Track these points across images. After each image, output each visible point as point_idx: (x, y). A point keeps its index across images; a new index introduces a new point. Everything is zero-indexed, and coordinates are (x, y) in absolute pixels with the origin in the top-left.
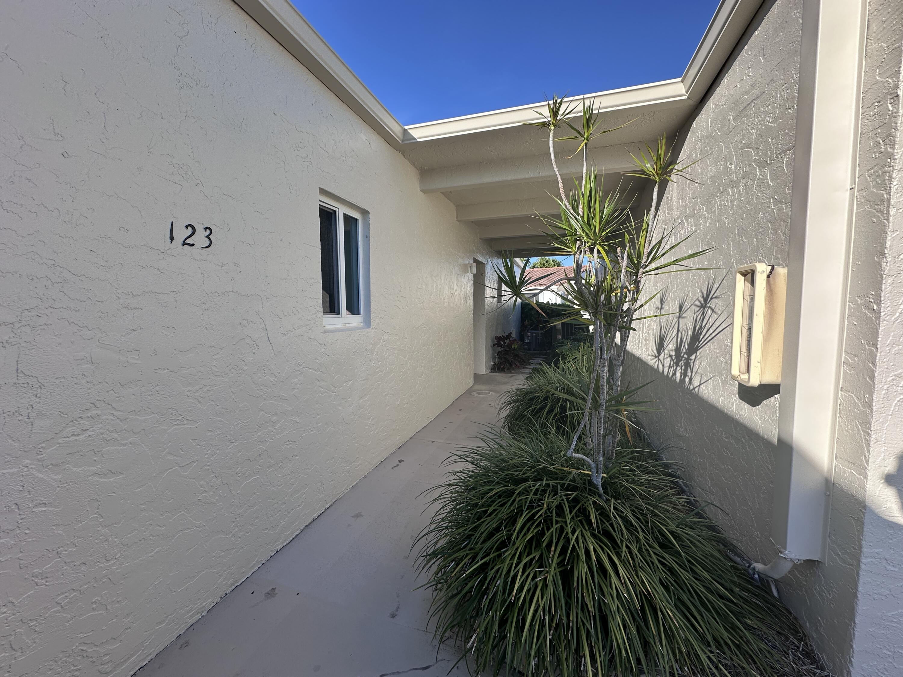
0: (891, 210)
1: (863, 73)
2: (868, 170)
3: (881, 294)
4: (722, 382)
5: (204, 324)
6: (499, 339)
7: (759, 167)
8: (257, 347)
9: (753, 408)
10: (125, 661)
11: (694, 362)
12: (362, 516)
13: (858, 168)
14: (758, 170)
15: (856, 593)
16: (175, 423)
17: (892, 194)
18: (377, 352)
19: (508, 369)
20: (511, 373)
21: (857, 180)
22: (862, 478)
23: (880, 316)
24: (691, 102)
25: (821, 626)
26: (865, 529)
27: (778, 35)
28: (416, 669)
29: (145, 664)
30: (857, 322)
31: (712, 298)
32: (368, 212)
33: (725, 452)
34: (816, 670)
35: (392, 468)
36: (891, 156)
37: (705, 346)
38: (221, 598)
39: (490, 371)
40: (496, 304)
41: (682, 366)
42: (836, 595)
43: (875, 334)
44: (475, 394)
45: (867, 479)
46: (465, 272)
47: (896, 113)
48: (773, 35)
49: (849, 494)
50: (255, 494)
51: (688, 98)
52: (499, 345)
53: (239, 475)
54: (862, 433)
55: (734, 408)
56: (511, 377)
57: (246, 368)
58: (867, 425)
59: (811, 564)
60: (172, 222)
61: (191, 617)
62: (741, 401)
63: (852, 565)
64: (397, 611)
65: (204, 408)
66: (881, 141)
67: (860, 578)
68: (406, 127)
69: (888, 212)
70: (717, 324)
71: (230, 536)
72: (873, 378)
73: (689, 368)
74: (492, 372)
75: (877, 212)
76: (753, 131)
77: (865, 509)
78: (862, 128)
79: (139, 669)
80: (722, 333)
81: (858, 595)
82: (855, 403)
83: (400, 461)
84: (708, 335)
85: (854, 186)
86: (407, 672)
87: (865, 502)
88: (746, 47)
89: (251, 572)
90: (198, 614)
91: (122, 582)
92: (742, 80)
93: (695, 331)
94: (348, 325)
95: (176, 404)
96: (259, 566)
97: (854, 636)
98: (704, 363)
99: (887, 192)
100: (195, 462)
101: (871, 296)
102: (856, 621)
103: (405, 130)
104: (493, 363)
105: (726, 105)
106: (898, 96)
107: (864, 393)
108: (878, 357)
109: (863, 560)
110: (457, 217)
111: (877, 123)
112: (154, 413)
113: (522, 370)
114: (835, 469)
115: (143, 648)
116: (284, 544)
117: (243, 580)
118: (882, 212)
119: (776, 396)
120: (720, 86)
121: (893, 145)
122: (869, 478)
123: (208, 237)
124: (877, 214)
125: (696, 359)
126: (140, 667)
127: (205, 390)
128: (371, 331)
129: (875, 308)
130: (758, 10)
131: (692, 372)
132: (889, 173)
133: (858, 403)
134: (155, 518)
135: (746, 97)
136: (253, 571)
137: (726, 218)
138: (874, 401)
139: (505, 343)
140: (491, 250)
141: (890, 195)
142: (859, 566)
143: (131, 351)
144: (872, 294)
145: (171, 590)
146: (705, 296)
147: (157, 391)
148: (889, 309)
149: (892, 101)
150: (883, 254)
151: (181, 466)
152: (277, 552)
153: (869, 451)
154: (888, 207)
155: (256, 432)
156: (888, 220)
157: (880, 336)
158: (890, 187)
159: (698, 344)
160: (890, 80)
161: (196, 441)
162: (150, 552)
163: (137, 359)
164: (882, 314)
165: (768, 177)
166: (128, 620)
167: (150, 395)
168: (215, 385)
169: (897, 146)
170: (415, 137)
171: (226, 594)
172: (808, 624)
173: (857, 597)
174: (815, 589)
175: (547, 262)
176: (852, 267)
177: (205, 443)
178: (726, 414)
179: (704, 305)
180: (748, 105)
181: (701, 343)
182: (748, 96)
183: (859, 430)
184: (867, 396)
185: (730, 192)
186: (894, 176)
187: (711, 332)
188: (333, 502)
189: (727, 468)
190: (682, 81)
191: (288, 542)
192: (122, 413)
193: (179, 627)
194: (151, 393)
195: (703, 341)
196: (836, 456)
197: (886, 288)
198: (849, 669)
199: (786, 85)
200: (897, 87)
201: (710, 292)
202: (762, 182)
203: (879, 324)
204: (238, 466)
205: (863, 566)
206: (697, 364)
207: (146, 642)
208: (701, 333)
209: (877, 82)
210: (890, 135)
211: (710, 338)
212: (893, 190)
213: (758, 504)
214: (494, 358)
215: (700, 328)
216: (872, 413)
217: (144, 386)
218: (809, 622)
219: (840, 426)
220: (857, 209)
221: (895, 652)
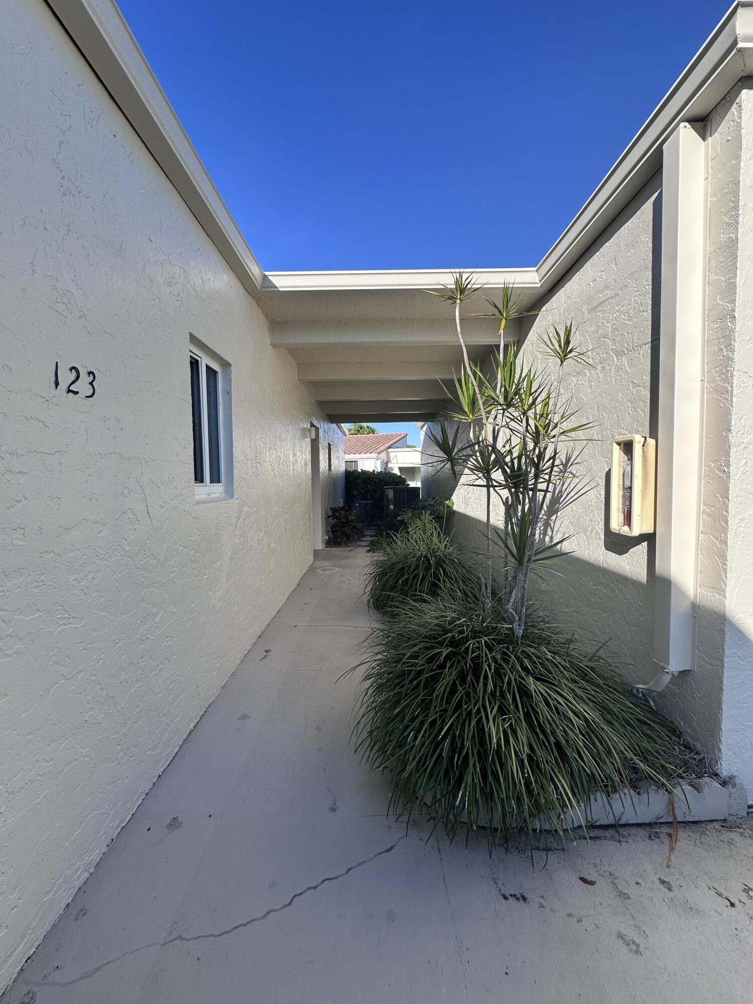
0: (733, 398)
1: (707, 296)
2: (714, 368)
3: (729, 459)
4: (587, 537)
5: (88, 493)
6: (334, 510)
7: (616, 355)
8: (138, 522)
9: (621, 556)
10: (12, 953)
11: (554, 522)
12: (248, 717)
13: (706, 366)
14: (615, 358)
15: (722, 687)
16: (61, 623)
17: (734, 387)
18: (240, 526)
19: (345, 543)
20: (349, 547)
21: (706, 374)
22: (722, 598)
23: (730, 476)
24: (542, 290)
25: (694, 721)
26: (726, 636)
27: (629, 251)
28: (381, 853)
29: (32, 953)
30: (712, 481)
31: (572, 464)
32: (230, 365)
33: (593, 598)
34: (695, 756)
35: (261, 660)
36: (732, 359)
37: (567, 507)
38: (108, 846)
39: (324, 546)
40: (327, 472)
41: (541, 527)
42: (706, 693)
43: (727, 489)
44: (319, 570)
45: (726, 598)
46: (304, 436)
47: (734, 329)
48: (625, 249)
49: (712, 612)
50: (138, 706)
51: (541, 286)
52: (334, 516)
53: (124, 684)
54: (720, 564)
55: (601, 559)
56: (351, 550)
57: (128, 548)
58: (723, 558)
59: (683, 673)
60: (57, 363)
61: (79, 877)
62: (608, 551)
63: (718, 666)
64: (335, 804)
65: (90, 601)
66: (724, 348)
67: (724, 674)
68: (267, 273)
69: (732, 399)
70: (579, 487)
71: (116, 763)
72: (726, 522)
73: (549, 528)
74: (327, 547)
75: (723, 399)
76: (609, 324)
77: (725, 621)
78: (707, 336)
79: (26, 962)
80: (585, 495)
81: (724, 688)
82: (713, 542)
83: (267, 651)
84: (570, 498)
85: (703, 378)
86: (373, 858)
87: (725, 616)
88: (597, 253)
89: (136, 807)
90: (85, 872)
91: (7, 845)
92: (595, 280)
93: (555, 494)
94: (212, 496)
95: (62, 597)
96: (143, 797)
97: (722, 719)
98: (566, 522)
99: (730, 385)
100: (81, 672)
101: (722, 461)
102: (723, 708)
103: (265, 277)
104: (327, 537)
105: (579, 299)
106: (735, 317)
107: (720, 534)
108: (729, 507)
109: (726, 660)
110: (299, 376)
111: (720, 335)
112: (40, 611)
113: (359, 543)
114: (699, 595)
115: (30, 932)
116: (165, 766)
117: (129, 819)
118: (726, 399)
119: (642, 544)
120: (571, 281)
121: (733, 351)
122: (727, 597)
123: (91, 383)
124: (723, 400)
125: (558, 519)
126: (26, 960)
127: (91, 577)
128: (235, 502)
129: (726, 470)
130: (608, 226)
131: (552, 531)
132: (731, 371)
133: (715, 542)
134: (42, 751)
135: (601, 295)
136: (138, 805)
137: (584, 395)
138: (728, 539)
139: (341, 514)
140: (322, 413)
141: (733, 388)
142: (723, 665)
143: (16, 529)
144: (723, 460)
145: (59, 846)
146: (564, 463)
147: (43, 582)
148: (735, 470)
149: (731, 320)
150: (730, 430)
151: (68, 678)
152: (160, 776)
153: (726, 577)
154: (732, 396)
155: (138, 628)
156: (732, 406)
157: (730, 490)
158: (732, 382)
159: (559, 506)
160: (728, 305)
161: (83, 644)
162: (37, 798)
163: (22, 540)
164: (731, 474)
165: (626, 365)
166: (15, 895)
167: (35, 587)
168: (99, 571)
169: (735, 353)
170: (277, 285)
171: (112, 840)
172: (682, 723)
173: (723, 689)
174: (688, 693)
175: (361, 428)
176: (705, 440)
177: (90, 645)
178: (593, 565)
179: (564, 470)
180: (602, 302)
181: (562, 504)
182: (603, 295)
183: (718, 563)
184: (723, 535)
185: (588, 373)
186: (735, 374)
187: (573, 495)
188: (207, 708)
189: (596, 612)
190: (537, 271)
191: (168, 763)
192: (6, 613)
193: (67, 894)
194: (36, 584)
195: (564, 502)
196: (700, 585)
197: (733, 455)
198: (720, 747)
199: (638, 293)
200: (734, 310)
201: (570, 459)
202: (619, 369)
203: (729, 482)
204: (122, 673)
205: (726, 665)
206: (557, 524)
207: (34, 923)
208: (562, 496)
209: (718, 304)
210: (730, 344)
211: (572, 500)
212: (734, 384)
213: (629, 637)
214: (327, 532)
215: (561, 491)
216: (727, 548)
217: (29, 576)
218: (683, 722)
219: (702, 561)
220: (707, 396)
221: (746, 725)
